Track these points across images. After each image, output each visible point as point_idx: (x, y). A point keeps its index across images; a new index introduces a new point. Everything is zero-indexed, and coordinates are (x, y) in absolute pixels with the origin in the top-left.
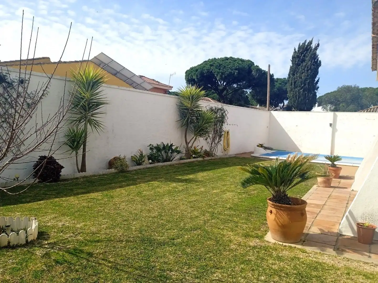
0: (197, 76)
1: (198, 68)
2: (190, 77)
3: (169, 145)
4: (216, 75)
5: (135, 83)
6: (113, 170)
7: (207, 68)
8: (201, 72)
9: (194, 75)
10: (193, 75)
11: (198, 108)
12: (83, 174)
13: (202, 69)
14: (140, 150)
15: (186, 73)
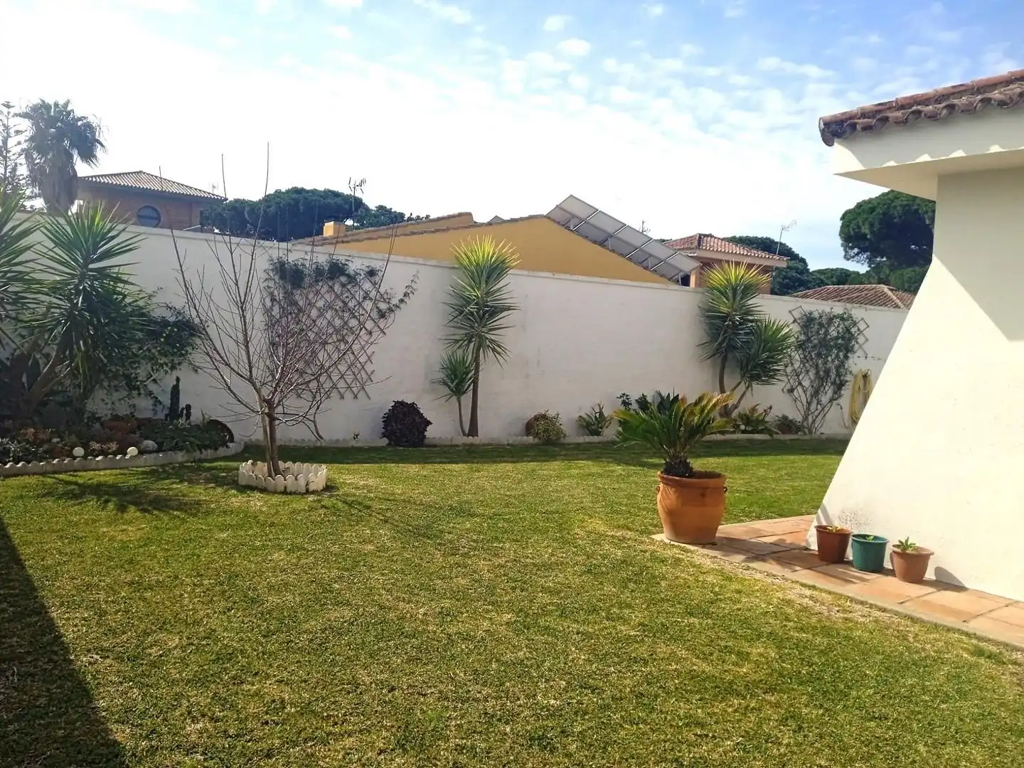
0: (872, 225)
1: (876, 204)
2: (854, 229)
3: (671, 398)
4: (929, 220)
5: (652, 258)
6: (530, 439)
7: (903, 203)
8: (884, 214)
9: (863, 224)
10: (860, 224)
11: (751, 315)
12: (470, 440)
13: (890, 204)
14: (599, 405)
15: (843, 218)
